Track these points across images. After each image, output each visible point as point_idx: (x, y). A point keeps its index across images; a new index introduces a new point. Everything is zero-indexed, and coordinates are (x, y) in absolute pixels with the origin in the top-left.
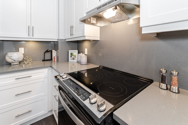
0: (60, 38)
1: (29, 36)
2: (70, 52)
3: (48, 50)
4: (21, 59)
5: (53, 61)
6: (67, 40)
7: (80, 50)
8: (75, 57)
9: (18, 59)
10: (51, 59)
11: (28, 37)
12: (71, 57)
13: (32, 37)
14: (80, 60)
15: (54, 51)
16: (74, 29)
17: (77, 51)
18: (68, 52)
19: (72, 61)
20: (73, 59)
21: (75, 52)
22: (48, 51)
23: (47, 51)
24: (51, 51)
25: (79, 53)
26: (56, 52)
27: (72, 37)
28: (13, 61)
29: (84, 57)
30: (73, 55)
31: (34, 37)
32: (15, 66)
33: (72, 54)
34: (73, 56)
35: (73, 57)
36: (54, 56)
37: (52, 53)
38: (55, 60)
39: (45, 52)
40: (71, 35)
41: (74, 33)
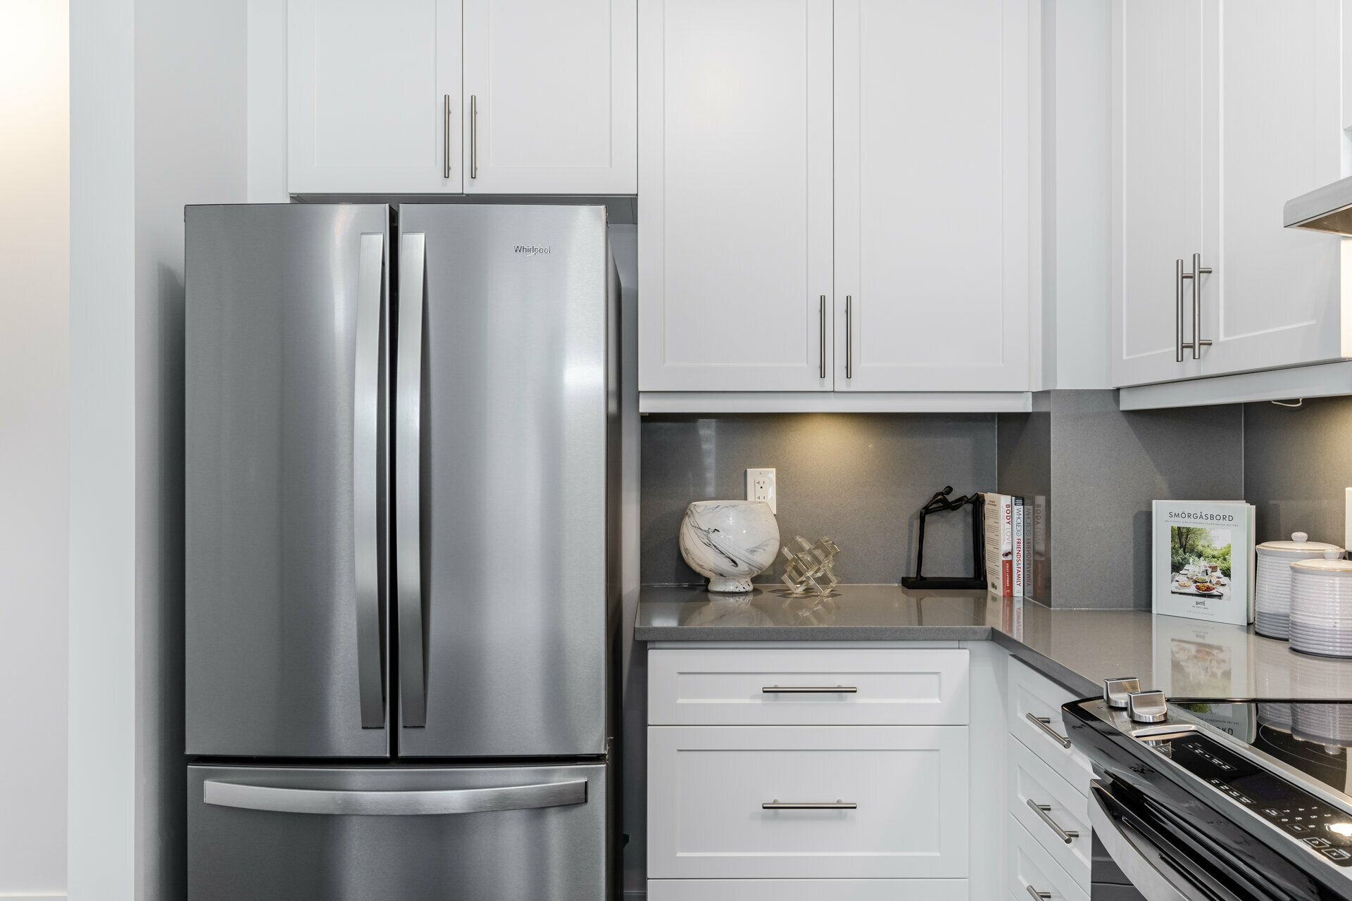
0: (1062, 384)
1: (822, 375)
2: (1168, 513)
3: (949, 490)
4: (765, 558)
5: (1000, 592)
6: (1129, 403)
7: (1286, 508)
8: (1227, 573)
9: (753, 551)
10: (977, 580)
11: (816, 384)
12: (1177, 567)
13: (841, 385)
14: (1284, 610)
15: (1005, 500)
16: (1217, 291)
17: (1244, 512)
18: (1146, 519)
19: (1188, 607)
20: (1205, 592)
21: (1225, 524)
22: (951, 498)
23: (941, 504)
24: (977, 504)
25: (1265, 530)
26: (1018, 509)
27: (1190, 368)
28: (725, 565)
29: (1332, 573)
30: (1200, 545)
31: (855, 385)
32: (731, 600)
33: (1183, 541)
34: (1203, 564)
35: (1195, 567)
36: (1005, 547)
37: (988, 522)
38: (1018, 591)
39: (926, 511)
40: (1188, 347)
41: (1217, 328)
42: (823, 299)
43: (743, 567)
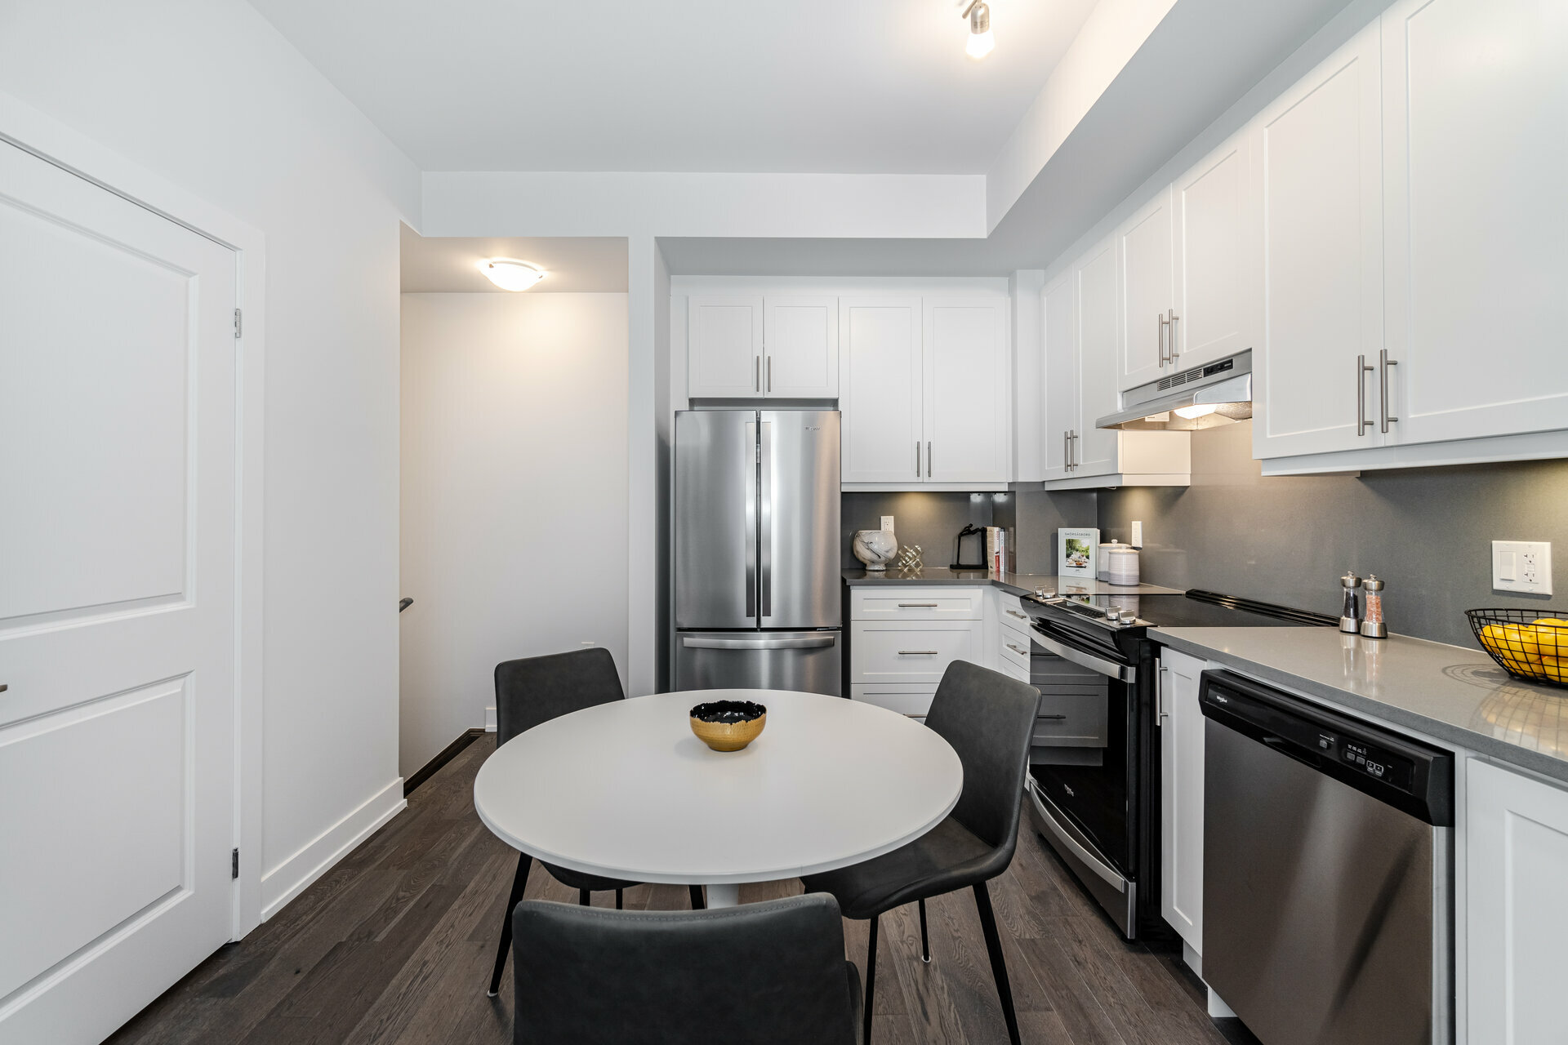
0: (1021, 479)
1: (918, 476)
2: (1064, 534)
3: (971, 525)
4: (892, 555)
5: (994, 569)
6: (1048, 487)
7: (1114, 530)
8: (1088, 557)
9: (887, 552)
10: (984, 565)
11: (915, 479)
12: (1068, 556)
13: (926, 479)
14: (1108, 569)
15: (996, 529)
16: (1080, 444)
17: (1096, 532)
18: (1055, 537)
19: (1073, 572)
20: (1080, 566)
21: (1088, 537)
22: (972, 529)
23: (967, 532)
24: (984, 531)
25: (1104, 539)
26: (1002, 533)
27: (1070, 475)
28: (875, 558)
29: (1125, 556)
30: (1077, 546)
31: (932, 479)
32: (876, 573)
33: (1071, 544)
34: (1078, 554)
35: (1075, 555)
36: (996, 550)
37: (989, 539)
38: (1002, 568)
39: (961, 535)
40: (1070, 466)
41: (1080, 459)
42: (918, 443)
43: (883, 558)
